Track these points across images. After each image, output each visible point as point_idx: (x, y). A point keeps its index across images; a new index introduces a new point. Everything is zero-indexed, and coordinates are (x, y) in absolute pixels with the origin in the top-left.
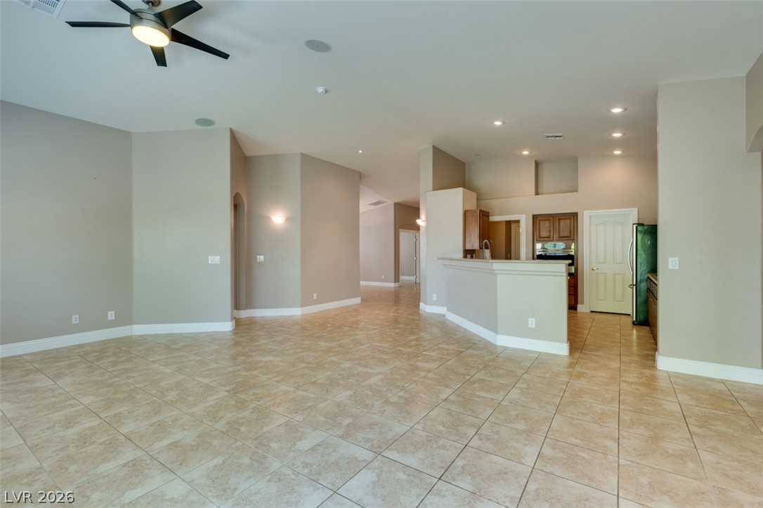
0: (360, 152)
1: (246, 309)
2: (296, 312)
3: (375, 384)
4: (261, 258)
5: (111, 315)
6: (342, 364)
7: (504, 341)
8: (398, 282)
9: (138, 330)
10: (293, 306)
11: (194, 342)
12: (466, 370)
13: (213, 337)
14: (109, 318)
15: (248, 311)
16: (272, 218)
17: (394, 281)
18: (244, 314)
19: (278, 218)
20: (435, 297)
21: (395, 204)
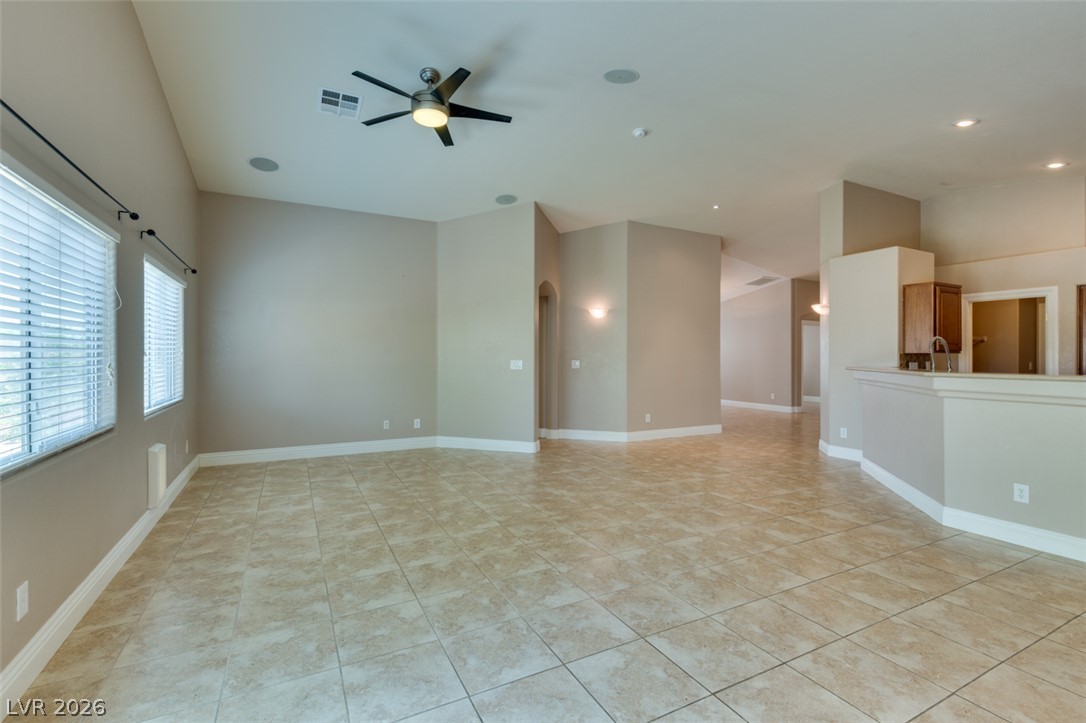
0: (716, 207)
1: (558, 428)
2: (620, 438)
3: (684, 547)
4: (576, 364)
5: (417, 423)
6: (651, 513)
7: (953, 519)
8: (799, 404)
9: (442, 442)
10: (616, 429)
11: (490, 462)
12: (851, 554)
13: (511, 459)
14: (415, 427)
15: (560, 430)
16: (590, 311)
17: (790, 403)
18: (556, 434)
19: (598, 311)
20: (844, 433)
21: (793, 280)
